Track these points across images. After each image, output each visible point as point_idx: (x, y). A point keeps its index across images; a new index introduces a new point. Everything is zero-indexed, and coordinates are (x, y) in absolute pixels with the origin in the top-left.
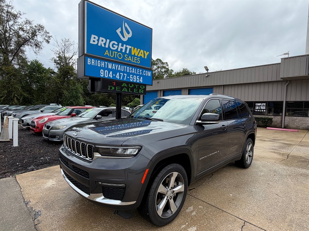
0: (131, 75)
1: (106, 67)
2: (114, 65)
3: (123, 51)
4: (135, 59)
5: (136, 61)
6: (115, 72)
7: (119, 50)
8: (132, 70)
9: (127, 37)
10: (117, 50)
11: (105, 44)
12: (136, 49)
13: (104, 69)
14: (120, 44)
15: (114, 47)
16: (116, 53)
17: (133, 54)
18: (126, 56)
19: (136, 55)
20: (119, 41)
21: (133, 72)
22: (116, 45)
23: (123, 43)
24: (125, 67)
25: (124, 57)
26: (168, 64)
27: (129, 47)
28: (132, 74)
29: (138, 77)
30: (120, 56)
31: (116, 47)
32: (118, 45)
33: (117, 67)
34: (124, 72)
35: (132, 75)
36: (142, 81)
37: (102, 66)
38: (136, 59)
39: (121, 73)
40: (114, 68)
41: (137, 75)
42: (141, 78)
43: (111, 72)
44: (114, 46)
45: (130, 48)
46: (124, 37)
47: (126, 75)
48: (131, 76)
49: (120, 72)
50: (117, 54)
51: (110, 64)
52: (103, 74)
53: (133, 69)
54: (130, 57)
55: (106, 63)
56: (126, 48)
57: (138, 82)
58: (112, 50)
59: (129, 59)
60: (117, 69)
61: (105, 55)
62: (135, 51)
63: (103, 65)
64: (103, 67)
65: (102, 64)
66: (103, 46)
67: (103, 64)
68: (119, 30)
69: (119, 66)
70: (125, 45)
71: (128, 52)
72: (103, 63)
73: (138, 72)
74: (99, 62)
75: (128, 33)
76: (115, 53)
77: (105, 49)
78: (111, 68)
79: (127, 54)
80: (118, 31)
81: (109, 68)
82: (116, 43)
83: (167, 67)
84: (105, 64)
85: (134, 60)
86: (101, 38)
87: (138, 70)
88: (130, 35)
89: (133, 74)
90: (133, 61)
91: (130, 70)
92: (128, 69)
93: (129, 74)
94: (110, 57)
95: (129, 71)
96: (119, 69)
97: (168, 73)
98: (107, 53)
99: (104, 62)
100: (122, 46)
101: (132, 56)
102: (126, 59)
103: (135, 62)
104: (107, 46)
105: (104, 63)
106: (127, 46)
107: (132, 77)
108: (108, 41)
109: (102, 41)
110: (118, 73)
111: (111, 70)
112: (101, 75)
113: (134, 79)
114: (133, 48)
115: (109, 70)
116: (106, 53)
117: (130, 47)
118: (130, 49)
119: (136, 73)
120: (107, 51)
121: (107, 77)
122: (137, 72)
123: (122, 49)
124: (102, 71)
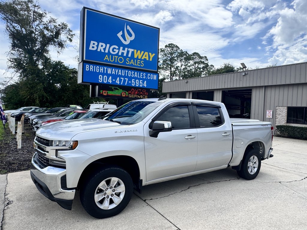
0: (133, 80)
1: (105, 72)
2: (114, 69)
3: (125, 55)
4: (138, 63)
5: (139, 64)
6: (115, 77)
7: (120, 54)
8: (134, 74)
9: (129, 39)
10: (117, 55)
11: (105, 49)
12: (139, 51)
13: (103, 74)
14: (121, 48)
15: (115, 52)
16: (116, 57)
17: (136, 57)
18: (128, 60)
19: (140, 58)
20: (120, 44)
21: (136, 76)
22: (117, 49)
23: (124, 46)
24: (127, 71)
25: (125, 61)
26: (207, 58)
27: (131, 50)
28: (134, 78)
29: (141, 82)
30: (121, 60)
31: (117, 51)
32: (119, 49)
33: (117, 72)
34: (124, 77)
35: (134, 80)
36: (145, 86)
38: (139, 62)
39: (121, 78)
40: (113, 73)
41: (139, 79)
42: (145, 82)
43: (111, 77)
44: (115, 50)
45: (132, 51)
47: (127, 79)
48: (133, 81)
49: (120, 76)
50: (118, 58)
51: (110, 69)
52: (101, 79)
53: (136, 73)
54: (132, 60)
55: (105, 68)
56: (128, 52)
57: (141, 86)
58: (112, 55)
59: (131, 63)
60: (117, 74)
61: (104, 60)
62: (138, 54)
64: (102, 72)
66: (103, 51)
67: (102, 70)
68: (121, 33)
69: (120, 70)
70: (126, 49)
71: (130, 55)
73: (141, 75)
74: (98, 68)
76: (115, 58)
77: (105, 54)
78: (110, 73)
79: (129, 57)
80: (119, 35)
81: (108, 73)
82: (117, 47)
83: (206, 62)
85: (137, 64)
86: (101, 44)
87: (141, 73)
88: (133, 38)
89: (136, 78)
90: (135, 65)
91: (131, 74)
93: (130, 79)
94: (110, 62)
95: (131, 75)
96: (120, 73)
97: (208, 69)
98: (106, 58)
99: (103, 68)
100: (124, 49)
101: (134, 59)
102: (128, 63)
103: (138, 65)
104: (107, 51)
106: (129, 49)
107: (134, 82)
108: (108, 45)
109: (102, 46)
110: (118, 78)
111: (111, 75)
112: (99, 81)
113: (137, 83)
114: (135, 51)
115: (108, 76)
116: (105, 58)
117: (133, 50)
118: (133, 53)
119: (138, 77)
120: (107, 56)
121: (106, 82)
122: (140, 76)
123: (123, 53)
124: (101, 77)
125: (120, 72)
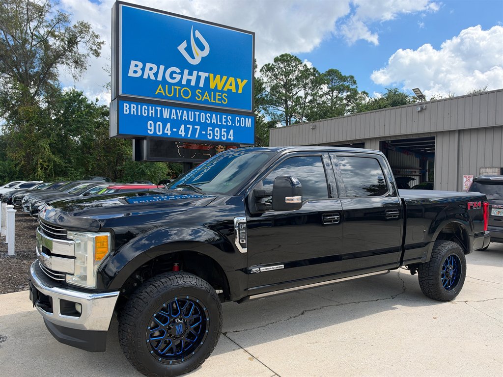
0: (209, 128)
1: (159, 116)
3: (193, 84)
4: (217, 97)
5: (219, 100)
6: (176, 123)
7: (184, 82)
8: (211, 117)
9: (199, 55)
10: (179, 83)
11: (156, 75)
12: (218, 77)
13: (155, 120)
14: (186, 71)
15: (175, 78)
16: (178, 88)
17: (212, 87)
18: (199, 92)
19: (220, 88)
20: (183, 65)
21: (214, 121)
22: (179, 73)
23: (192, 68)
24: (197, 113)
25: (194, 94)
27: (203, 75)
28: (210, 125)
29: (224, 131)
30: (186, 93)
31: (178, 77)
32: (182, 73)
33: (179, 115)
34: (194, 123)
35: (211, 128)
36: (232, 138)
37: (150, 115)
38: (219, 95)
39: (188, 126)
40: (174, 116)
41: (221, 127)
42: (231, 131)
43: (169, 125)
44: (174, 75)
45: (206, 77)
46: (193, 57)
47: (199, 128)
48: (210, 130)
49: (186, 123)
50: (180, 90)
51: (166, 109)
52: (153, 129)
53: (214, 115)
54: (206, 93)
55: (159, 109)
56: (198, 78)
57: (224, 139)
58: (170, 85)
59: (204, 98)
60: (179, 119)
61: (156, 93)
62: (217, 82)
63: (152, 113)
64: (154, 116)
65: (150, 111)
66: (153, 78)
68: (184, 44)
69: (185, 112)
70: (195, 73)
71: (201, 85)
72: (152, 110)
73: (224, 120)
74: (145, 108)
75: (202, 48)
76: (175, 89)
77: (156, 83)
78: (168, 117)
79: (200, 88)
80: (182, 48)
81: (165, 117)
82: (178, 70)
84: (156, 111)
85: (215, 99)
86: (148, 65)
87: (224, 116)
88: (206, 52)
89: (214, 126)
90: (212, 101)
91: (206, 119)
92: (203, 117)
93: (204, 127)
94: (166, 97)
95: (205, 121)
96: (185, 118)
98: (160, 90)
100: (190, 74)
101: (209, 91)
102: (199, 97)
103: (217, 102)
104: (160, 78)
105: (155, 108)
106: (200, 74)
107: (211, 132)
108: (162, 67)
109: (151, 69)
110: (183, 127)
111: (169, 120)
112: (149, 131)
113: (216, 134)
114: (212, 75)
115: (165, 122)
116: (158, 91)
117: (207, 75)
118: (207, 79)
119: (219, 123)
120: (160, 86)
121: (161, 133)
122: (221, 121)
123: (189, 81)
124: (151, 124)
125: (185, 115)
